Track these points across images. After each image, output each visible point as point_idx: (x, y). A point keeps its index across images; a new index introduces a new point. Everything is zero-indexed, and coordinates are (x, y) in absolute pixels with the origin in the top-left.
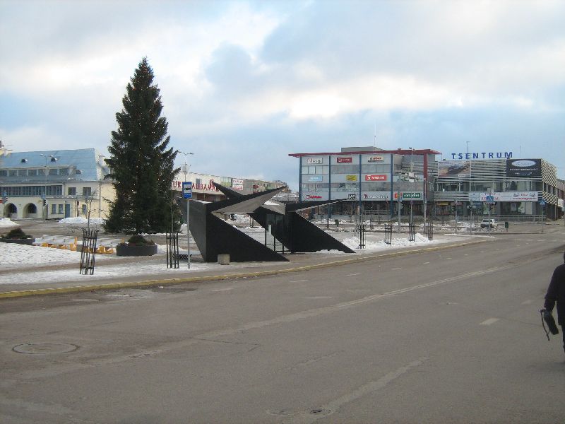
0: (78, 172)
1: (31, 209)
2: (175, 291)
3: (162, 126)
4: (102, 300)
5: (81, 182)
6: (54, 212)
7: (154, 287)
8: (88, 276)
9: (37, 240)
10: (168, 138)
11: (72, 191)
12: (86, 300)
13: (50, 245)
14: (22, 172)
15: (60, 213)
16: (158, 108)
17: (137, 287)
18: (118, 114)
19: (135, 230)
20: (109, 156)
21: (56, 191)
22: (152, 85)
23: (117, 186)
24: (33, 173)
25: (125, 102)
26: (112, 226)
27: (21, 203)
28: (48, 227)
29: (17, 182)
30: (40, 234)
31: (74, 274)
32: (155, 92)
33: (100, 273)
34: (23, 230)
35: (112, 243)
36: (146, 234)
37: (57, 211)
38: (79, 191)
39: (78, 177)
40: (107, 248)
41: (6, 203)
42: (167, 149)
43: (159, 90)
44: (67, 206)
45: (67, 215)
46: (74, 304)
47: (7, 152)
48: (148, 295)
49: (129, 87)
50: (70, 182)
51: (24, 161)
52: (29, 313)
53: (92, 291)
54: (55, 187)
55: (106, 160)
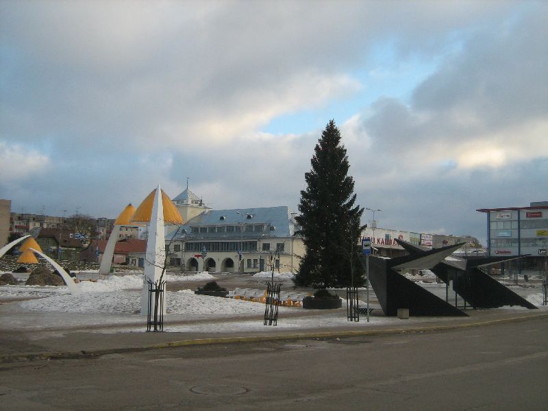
0: (272, 229)
1: (229, 263)
2: (350, 343)
3: (349, 185)
4: (279, 350)
5: (275, 238)
6: (249, 266)
7: (331, 339)
8: (272, 326)
9: (231, 293)
10: (355, 197)
11: (266, 247)
12: (264, 349)
13: (241, 298)
14: (221, 229)
15: (255, 267)
16: (345, 167)
17: (314, 338)
18: (307, 174)
19: (323, 284)
20: (299, 214)
21: (252, 246)
22: (340, 145)
23: (306, 243)
24: (230, 229)
25: (313, 162)
26: (302, 280)
27: (219, 257)
28: (242, 280)
29: (215, 238)
30: (233, 287)
31: (259, 325)
32: (342, 152)
33: (282, 324)
34: (218, 283)
35: (299, 296)
36: (334, 288)
37: (252, 266)
38: (273, 247)
39: (272, 234)
40: (294, 302)
41: (205, 258)
42: (353, 207)
43: (346, 150)
44: (262, 261)
45: (262, 269)
46: (254, 352)
47: (207, 210)
48: (323, 345)
49: (317, 148)
50: (264, 238)
51: (222, 218)
52: (211, 359)
53: (272, 340)
54: (251, 243)
55: (297, 218)
